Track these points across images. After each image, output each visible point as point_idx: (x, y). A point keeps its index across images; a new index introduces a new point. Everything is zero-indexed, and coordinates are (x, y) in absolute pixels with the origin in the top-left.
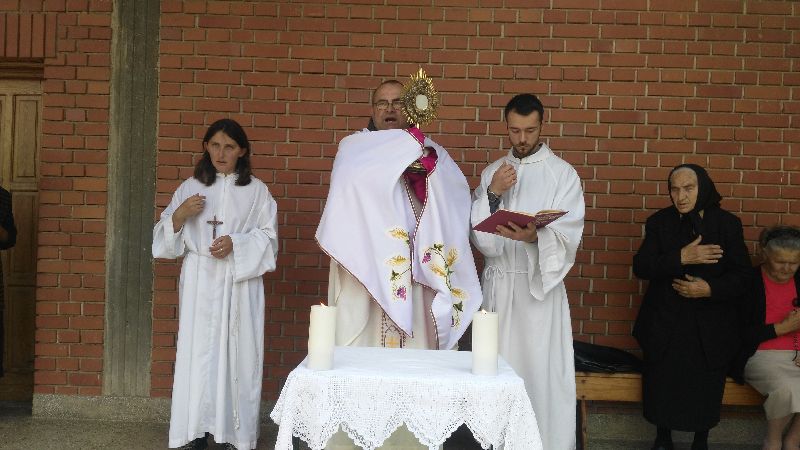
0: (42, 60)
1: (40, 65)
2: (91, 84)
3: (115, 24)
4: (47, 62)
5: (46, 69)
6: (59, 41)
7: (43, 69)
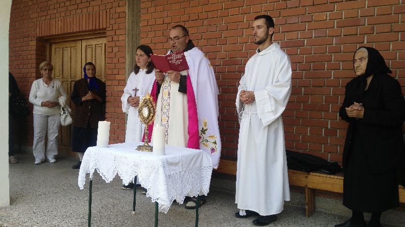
0: (105, 29)
1: (105, 31)
2: (120, 36)
3: (127, 11)
4: (107, 29)
5: (107, 32)
6: (111, 20)
7: (106, 33)
